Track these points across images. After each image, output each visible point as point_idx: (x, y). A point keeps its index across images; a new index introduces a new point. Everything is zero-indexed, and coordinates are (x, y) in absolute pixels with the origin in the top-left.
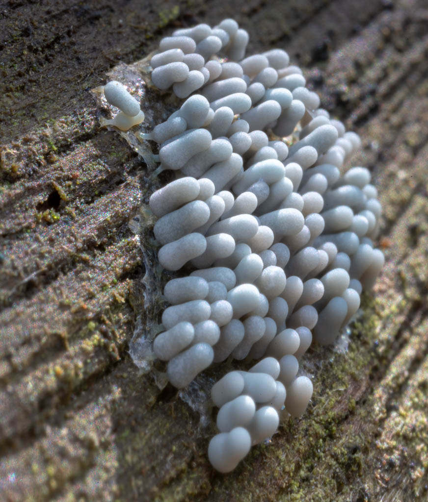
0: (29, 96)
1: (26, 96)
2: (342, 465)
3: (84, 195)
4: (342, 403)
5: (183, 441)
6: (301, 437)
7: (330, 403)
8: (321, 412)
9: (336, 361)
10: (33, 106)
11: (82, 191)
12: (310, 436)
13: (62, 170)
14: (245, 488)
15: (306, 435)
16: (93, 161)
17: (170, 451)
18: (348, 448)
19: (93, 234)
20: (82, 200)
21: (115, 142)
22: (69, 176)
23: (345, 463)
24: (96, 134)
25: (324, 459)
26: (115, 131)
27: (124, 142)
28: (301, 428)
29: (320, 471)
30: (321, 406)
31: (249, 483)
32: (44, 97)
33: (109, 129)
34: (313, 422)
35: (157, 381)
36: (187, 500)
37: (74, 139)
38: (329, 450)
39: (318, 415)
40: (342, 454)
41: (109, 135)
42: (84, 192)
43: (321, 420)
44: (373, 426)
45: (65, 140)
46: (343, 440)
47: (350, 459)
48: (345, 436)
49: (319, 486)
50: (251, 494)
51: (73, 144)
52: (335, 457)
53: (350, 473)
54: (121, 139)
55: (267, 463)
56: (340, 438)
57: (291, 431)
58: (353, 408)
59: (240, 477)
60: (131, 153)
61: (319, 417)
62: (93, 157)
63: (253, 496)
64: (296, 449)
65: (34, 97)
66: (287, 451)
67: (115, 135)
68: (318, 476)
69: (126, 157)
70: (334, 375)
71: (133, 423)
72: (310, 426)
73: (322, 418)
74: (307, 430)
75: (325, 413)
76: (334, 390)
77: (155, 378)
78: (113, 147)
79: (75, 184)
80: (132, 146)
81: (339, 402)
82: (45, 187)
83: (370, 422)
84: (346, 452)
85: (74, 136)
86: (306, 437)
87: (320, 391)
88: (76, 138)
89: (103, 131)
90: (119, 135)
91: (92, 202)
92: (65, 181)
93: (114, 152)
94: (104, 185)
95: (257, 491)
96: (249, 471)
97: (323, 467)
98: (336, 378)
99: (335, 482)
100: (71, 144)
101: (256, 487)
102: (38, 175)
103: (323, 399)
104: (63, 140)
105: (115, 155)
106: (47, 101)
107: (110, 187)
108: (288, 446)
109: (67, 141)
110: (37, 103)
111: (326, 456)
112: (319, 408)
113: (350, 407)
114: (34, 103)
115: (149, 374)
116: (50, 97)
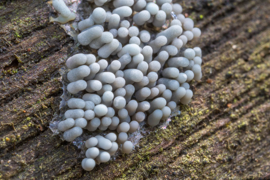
0: (8, 8)
1: (6, 8)
2: (148, 171)
3: (34, 59)
4: (155, 149)
5: (70, 159)
6: (130, 159)
7: (149, 148)
8: (143, 151)
9: (158, 132)
10: (11, 13)
11: (33, 57)
12: (135, 159)
13: (21, 48)
14: (98, 175)
15: (133, 159)
16: (42, 41)
17: (64, 163)
18: (152, 166)
19: (35, 78)
20: (33, 61)
21: (56, 30)
22: (25, 50)
23: (149, 171)
24: (47, 26)
25: (140, 168)
26: (58, 24)
27: (62, 30)
28: (131, 156)
29: (137, 172)
30: (144, 149)
31: (100, 174)
32: (18, 8)
33: (54, 24)
34: (138, 155)
35: (62, 137)
36: (69, 179)
37: (32, 30)
38: (144, 165)
39: (141, 152)
40: (149, 168)
41: (54, 27)
42: (34, 57)
43: (142, 154)
44: (169, 159)
45: (27, 31)
46: (152, 163)
47: (151, 170)
48: (153, 161)
49: (135, 177)
50: (100, 178)
51: (31, 32)
52: (145, 168)
53: (151, 175)
54: (60, 29)
55: (110, 167)
56: (151, 162)
57: (126, 157)
58: (161, 151)
59: (97, 172)
60: (66, 35)
61: (141, 153)
62: (41, 39)
63: (101, 178)
64: (127, 163)
65: (12, 8)
66: (122, 164)
67: (58, 26)
68: (135, 174)
69: (62, 37)
70: (155, 137)
71: (47, 154)
72: (136, 156)
73: (143, 154)
74: (134, 157)
75: (146, 151)
76: (153, 143)
77: (61, 137)
78: (55, 33)
79: (28, 54)
80: (67, 32)
81: (154, 148)
82: (10, 57)
83: (168, 157)
84: (151, 167)
85: (33, 28)
86: (133, 160)
87: (145, 143)
88: (34, 29)
89: (51, 24)
90: (59, 26)
91: (39, 62)
92: (22, 53)
93: (55, 35)
94: (47, 52)
95: (103, 177)
96: (102, 170)
97: (139, 171)
98: (156, 139)
99: (142, 177)
100: (30, 32)
101: (103, 176)
102: (6, 52)
103: (146, 146)
104: (25, 31)
105: (55, 37)
106: (20, 9)
107: (51, 53)
108: (123, 163)
109: (28, 31)
110: (13, 11)
111: (142, 167)
112: (143, 150)
113: (160, 151)
114: (12, 11)
115: (58, 135)
116: (22, 7)
